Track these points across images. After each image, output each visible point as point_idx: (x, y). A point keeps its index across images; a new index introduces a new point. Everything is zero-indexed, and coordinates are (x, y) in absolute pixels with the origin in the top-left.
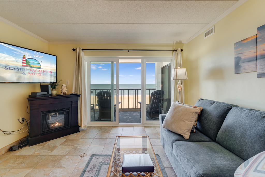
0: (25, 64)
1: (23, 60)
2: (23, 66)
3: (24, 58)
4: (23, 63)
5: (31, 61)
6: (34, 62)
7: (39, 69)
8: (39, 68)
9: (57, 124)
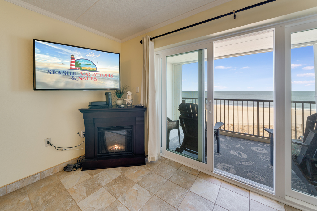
0: (74, 67)
1: (71, 62)
2: (71, 69)
3: (72, 58)
4: (71, 65)
5: (83, 63)
6: (86, 63)
7: (93, 73)
8: (95, 71)
9: (117, 147)
